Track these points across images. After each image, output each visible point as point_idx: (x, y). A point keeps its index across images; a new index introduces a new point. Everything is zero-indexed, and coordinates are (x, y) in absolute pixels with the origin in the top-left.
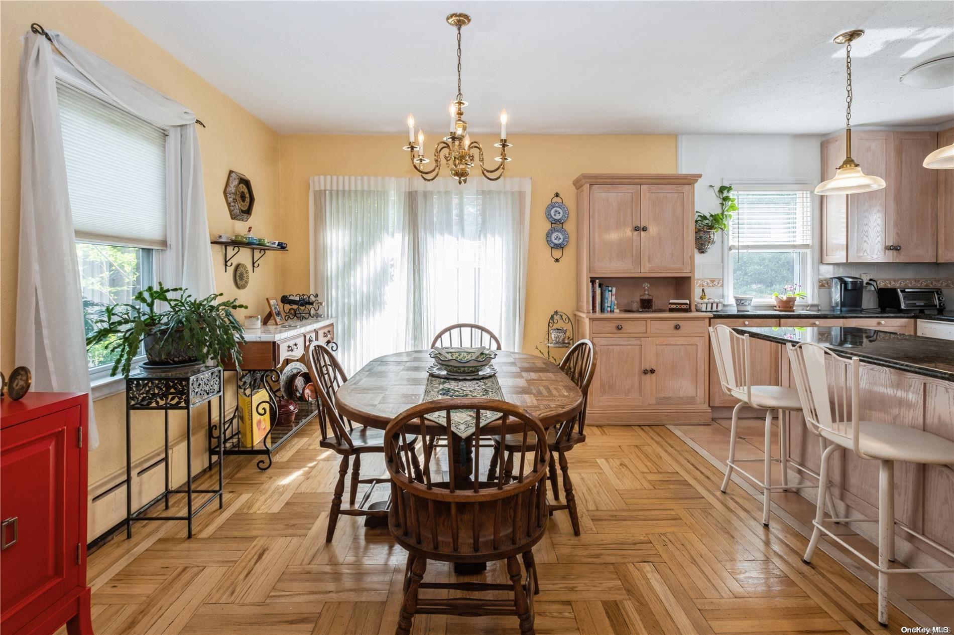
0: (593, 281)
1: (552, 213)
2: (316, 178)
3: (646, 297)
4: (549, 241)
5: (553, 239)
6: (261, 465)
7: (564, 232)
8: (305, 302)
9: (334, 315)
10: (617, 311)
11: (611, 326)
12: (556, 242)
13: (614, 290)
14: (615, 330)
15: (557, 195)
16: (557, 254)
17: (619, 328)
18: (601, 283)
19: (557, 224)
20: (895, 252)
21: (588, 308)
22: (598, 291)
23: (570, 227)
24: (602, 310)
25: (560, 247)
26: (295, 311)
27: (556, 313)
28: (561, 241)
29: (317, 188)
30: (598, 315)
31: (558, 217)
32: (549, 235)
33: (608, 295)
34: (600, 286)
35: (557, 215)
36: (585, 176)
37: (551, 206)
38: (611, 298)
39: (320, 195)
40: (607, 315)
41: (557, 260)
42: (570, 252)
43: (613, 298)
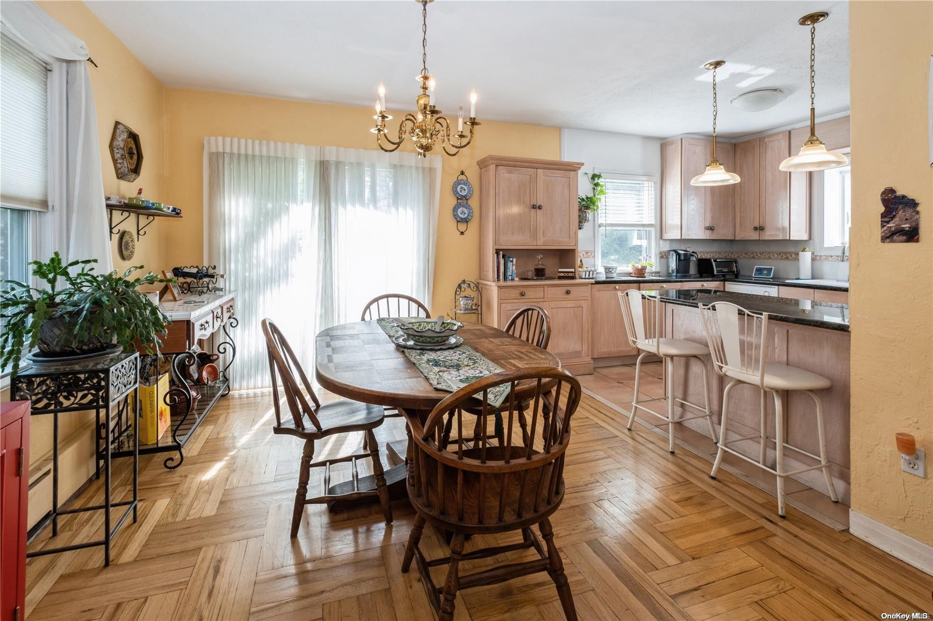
0: (497, 252)
1: (459, 190)
2: (213, 139)
3: (540, 267)
4: (455, 216)
5: (459, 214)
6: (169, 464)
7: (467, 207)
8: (200, 275)
9: (232, 288)
10: (517, 279)
11: (515, 293)
12: (462, 216)
13: (515, 260)
14: (518, 296)
15: (462, 173)
16: (462, 227)
17: (522, 294)
18: (504, 254)
19: (462, 200)
20: (711, 231)
21: (493, 277)
22: (502, 261)
23: (474, 202)
24: (505, 279)
25: (466, 221)
26: (189, 284)
27: (464, 282)
28: (466, 215)
29: (214, 150)
30: (502, 283)
31: (463, 193)
32: (455, 209)
33: (510, 264)
34: (504, 256)
35: (463, 191)
36: (492, 158)
37: (458, 183)
38: (512, 268)
39: (216, 158)
40: (509, 283)
41: (462, 233)
42: (473, 225)
43: (514, 267)
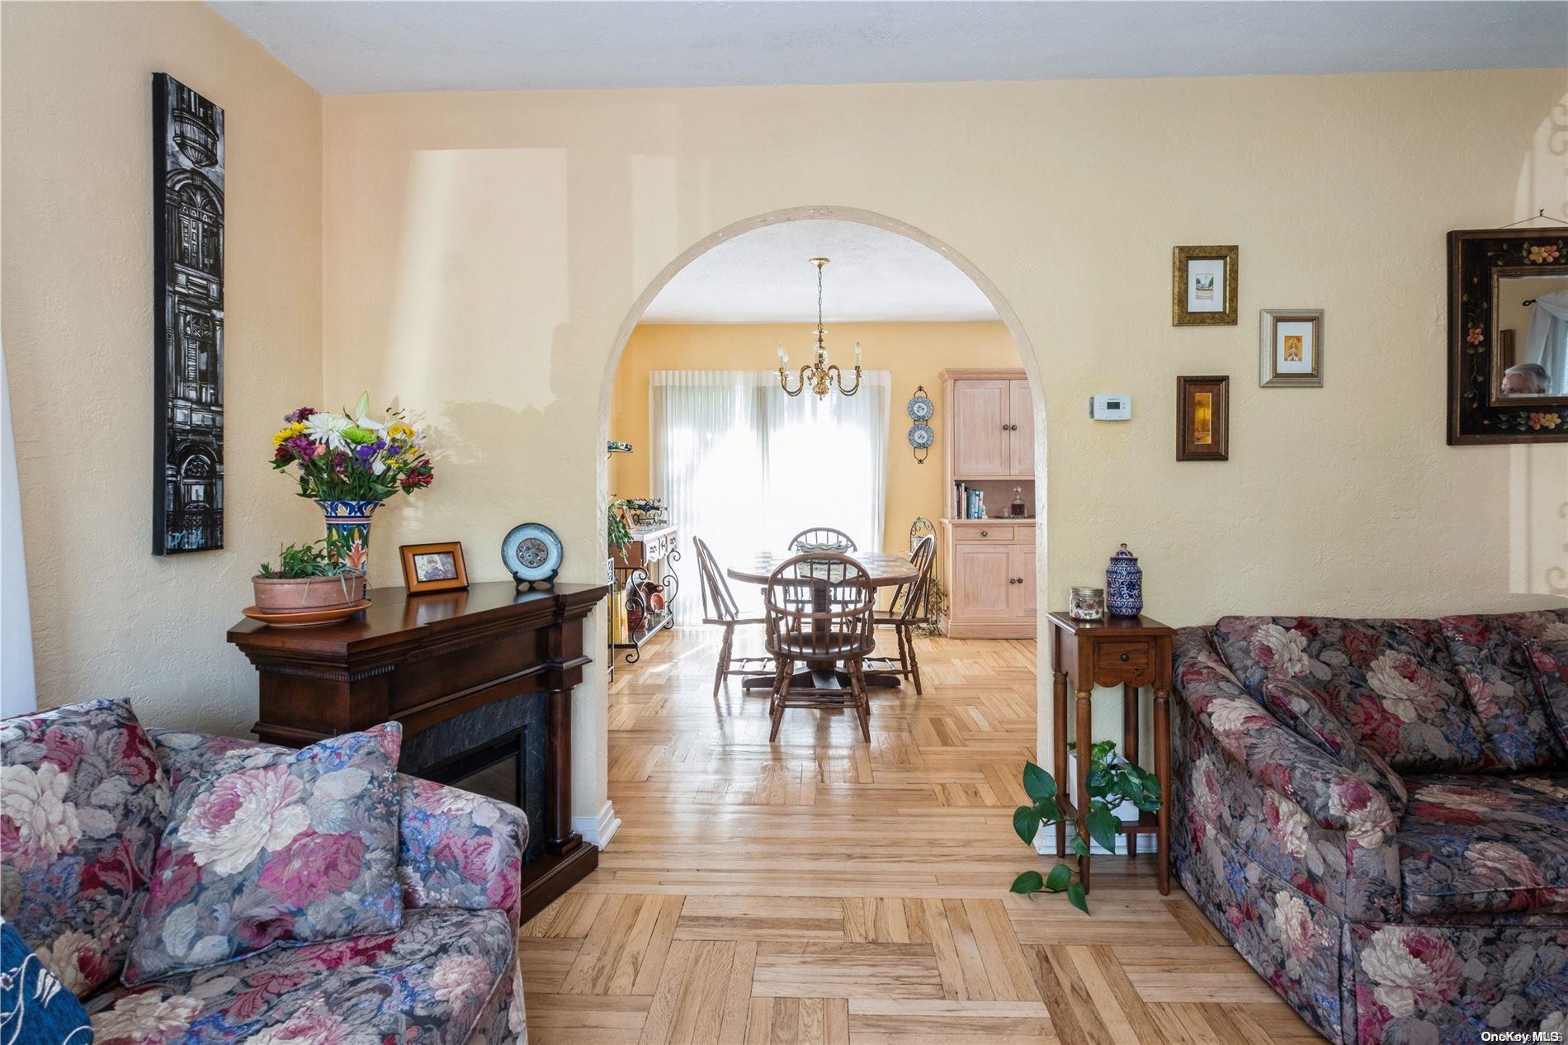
0: (958, 484)
1: (915, 409)
2: (657, 372)
3: (1018, 502)
4: (911, 441)
5: (916, 438)
7: (929, 430)
8: (646, 508)
9: (675, 522)
10: (985, 517)
11: (975, 533)
12: (920, 441)
13: (982, 494)
14: (979, 537)
15: (921, 389)
16: (921, 454)
17: (984, 534)
18: (966, 486)
19: (920, 422)
21: (952, 513)
22: (964, 495)
23: (934, 424)
24: (968, 516)
25: (924, 446)
26: (639, 516)
27: (919, 519)
28: (925, 440)
29: (657, 384)
30: (964, 520)
31: (921, 414)
32: (911, 433)
33: (975, 499)
34: (966, 490)
35: (921, 411)
36: (948, 371)
37: (915, 401)
38: (978, 503)
39: (660, 391)
40: (973, 521)
41: (921, 461)
42: (934, 452)
43: (981, 503)
